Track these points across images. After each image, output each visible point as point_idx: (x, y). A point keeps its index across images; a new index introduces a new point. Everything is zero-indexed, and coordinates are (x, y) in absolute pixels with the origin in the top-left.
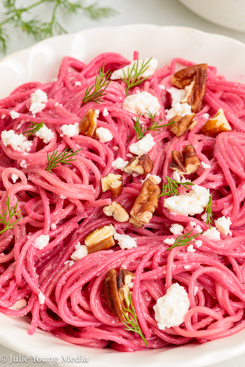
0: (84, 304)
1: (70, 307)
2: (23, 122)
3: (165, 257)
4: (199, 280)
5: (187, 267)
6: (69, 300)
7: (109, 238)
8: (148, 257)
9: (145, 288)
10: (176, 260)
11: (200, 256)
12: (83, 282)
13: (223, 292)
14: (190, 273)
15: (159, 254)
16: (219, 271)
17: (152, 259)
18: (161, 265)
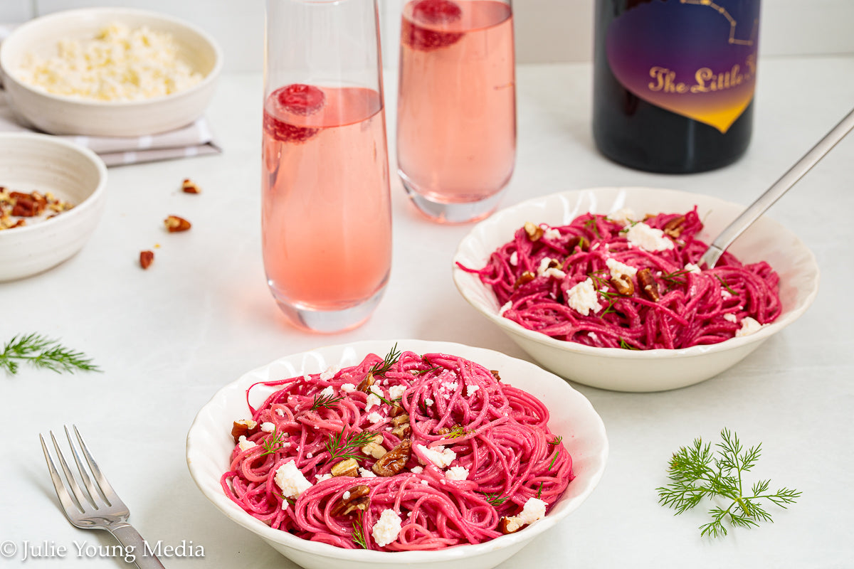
0: (319, 514)
1: (306, 515)
2: (314, 388)
3: (398, 486)
4: (422, 506)
5: (416, 495)
6: (306, 509)
7: (353, 469)
8: (382, 485)
9: (375, 509)
10: (407, 488)
11: (429, 487)
12: (322, 494)
13: (442, 518)
14: (415, 500)
15: (394, 482)
16: (443, 500)
17: (387, 486)
18: (392, 491)
